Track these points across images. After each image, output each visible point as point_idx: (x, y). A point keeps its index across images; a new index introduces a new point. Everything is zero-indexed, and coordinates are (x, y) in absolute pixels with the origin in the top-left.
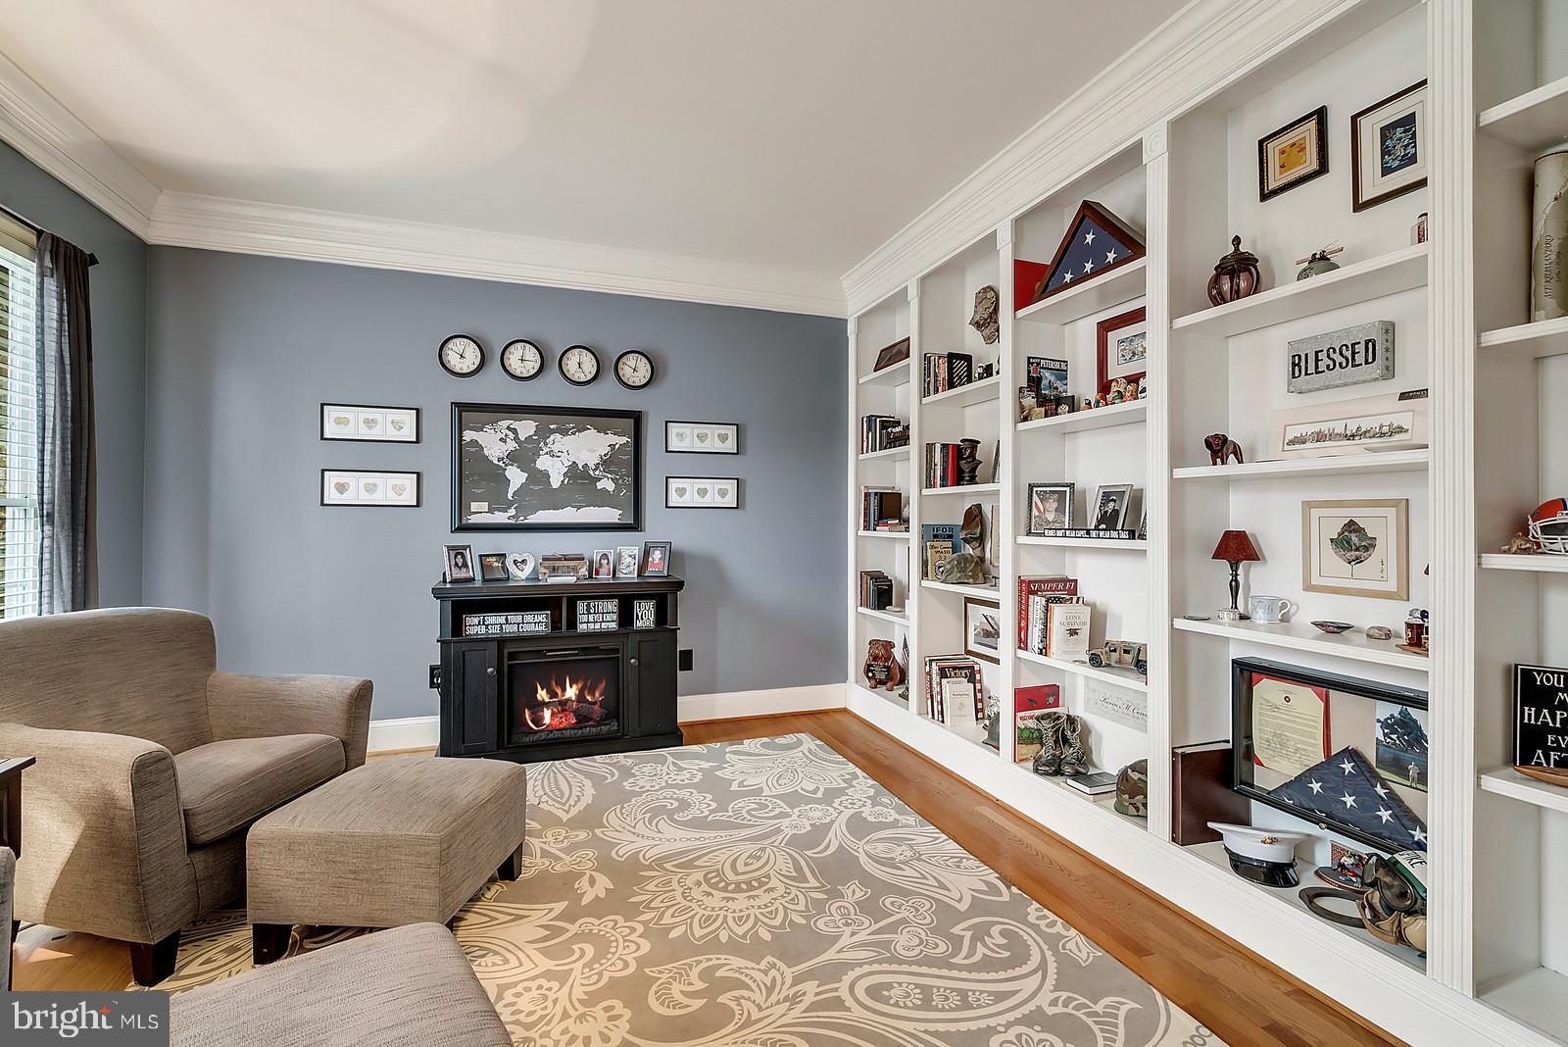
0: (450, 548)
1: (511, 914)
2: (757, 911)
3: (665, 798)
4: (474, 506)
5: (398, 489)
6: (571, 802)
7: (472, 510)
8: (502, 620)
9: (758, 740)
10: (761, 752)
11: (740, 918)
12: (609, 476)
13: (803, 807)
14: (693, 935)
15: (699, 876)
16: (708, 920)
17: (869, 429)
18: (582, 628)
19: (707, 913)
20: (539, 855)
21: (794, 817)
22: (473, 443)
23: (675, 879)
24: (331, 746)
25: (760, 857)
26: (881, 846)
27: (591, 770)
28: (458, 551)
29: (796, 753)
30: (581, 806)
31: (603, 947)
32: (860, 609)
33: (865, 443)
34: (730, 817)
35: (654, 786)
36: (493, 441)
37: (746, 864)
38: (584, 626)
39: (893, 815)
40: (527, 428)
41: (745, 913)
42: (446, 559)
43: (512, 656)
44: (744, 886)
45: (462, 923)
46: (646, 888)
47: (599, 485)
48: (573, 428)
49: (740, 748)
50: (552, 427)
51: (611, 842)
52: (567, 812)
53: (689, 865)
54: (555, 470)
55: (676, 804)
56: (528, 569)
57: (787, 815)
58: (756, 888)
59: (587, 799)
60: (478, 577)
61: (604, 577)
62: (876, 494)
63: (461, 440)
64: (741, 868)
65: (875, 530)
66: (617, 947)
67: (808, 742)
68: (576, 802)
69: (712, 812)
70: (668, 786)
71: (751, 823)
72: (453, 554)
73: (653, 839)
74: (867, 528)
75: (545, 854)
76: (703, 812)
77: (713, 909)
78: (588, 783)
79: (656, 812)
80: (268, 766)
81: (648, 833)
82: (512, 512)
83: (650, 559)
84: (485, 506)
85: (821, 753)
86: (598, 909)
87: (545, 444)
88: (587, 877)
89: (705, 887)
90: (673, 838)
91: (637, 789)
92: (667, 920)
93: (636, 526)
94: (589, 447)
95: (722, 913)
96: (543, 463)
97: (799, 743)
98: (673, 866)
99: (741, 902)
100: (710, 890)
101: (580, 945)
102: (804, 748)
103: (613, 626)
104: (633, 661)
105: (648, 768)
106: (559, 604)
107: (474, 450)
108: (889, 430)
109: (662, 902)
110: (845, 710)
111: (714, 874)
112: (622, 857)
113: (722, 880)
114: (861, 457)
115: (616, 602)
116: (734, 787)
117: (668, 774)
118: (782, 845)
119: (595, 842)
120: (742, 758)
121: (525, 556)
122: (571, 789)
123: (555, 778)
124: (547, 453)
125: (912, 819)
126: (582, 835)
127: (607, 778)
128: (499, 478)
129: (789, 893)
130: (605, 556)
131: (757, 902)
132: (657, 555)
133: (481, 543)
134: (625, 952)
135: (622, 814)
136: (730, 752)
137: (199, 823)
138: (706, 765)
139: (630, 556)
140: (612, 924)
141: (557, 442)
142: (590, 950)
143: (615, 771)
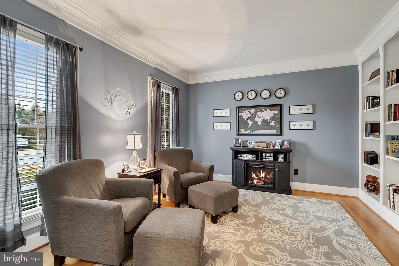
0: (236, 139)
1: (232, 219)
2: (289, 241)
3: (279, 206)
4: (241, 130)
5: (226, 126)
6: (256, 201)
7: (241, 131)
8: (245, 156)
9: (316, 199)
10: (316, 203)
11: (283, 241)
12: (273, 122)
13: (321, 221)
14: (268, 239)
15: (278, 227)
16: (274, 238)
17: (367, 101)
18: (264, 160)
19: (275, 236)
20: (243, 210)
21: (316, 223)
22: (241, 115)
23: (271, 225)
24: (206, 176)
25: (298, 229)
26: (344, 241)
27: (264, 195)
28: (237, 140)
29: (329, 206)
30: (257, 202)
31: (246, 232)
32: (364, 164)
33: (366, 106)
34: (295, 216)
35: (278, 203)
36: (245, 115)
37: (293, 229)
38: (265, 159)
39: (356, 234)
40: (253, 111)
41: (285, 240)
42: (235, 141)
43: (247, 164)
44: (289, 234)
45: (222, 217)
46: (263, 225)
47: (271, 124)
48: (264, 110)
49: (309, 200)
50: (258, 110)
51: (260, 212)
52: (254, 203)
53: (277, 224)
54: (259, 121)
55: (281, 209)
56: (253, 144)
57: (314, 221)
58: (292, 236)
59: (260, 201)
60: (241, 146)
61: (271, 147)
62: (369, 124)
63: (238, 115)
64: (291, 229)
65: (369, 137)
66: (249, 234)
67: (335, 204)
68: (257, 201)
69: (290, 213)
70: (282, 204)
71: (301, 220)
72: (236, 140)
73: (271, 215)
74: (366, 136)
75: (244, 210)
76: (288, 213)
77: (277, 236)
78: (262, 198)
79: (275, 209)
80: (194, 177)
81: (270, 213)
82: (249, 131)
83: (284, 143)
84: (243, 130)
85: (338, 208)
86: (250, 225)
87: (257, 115)
88: (250, 218)
89: (278, 230)
90: (276, 216)
91: (273, 202)
92: (264, 233)
93: (281, 134)
94: (268, 114)
95: (279, 238)
96: (256, 119)
97: (332, 203)
98: (272, 223)
99: (286, 237)
100: (279, 231)
101: (242, 231)
102: (332, 205)
103: (272, 160)
104: (277, 170)
105: (279, 198)
106: (259, 153)
107: (241, 117)
108: (374, 101)
109: (265, 229)
110: (357, 198)
111: (282, 228)
112: (261, 216)
113: (284, 230)
114: (364, 111)
115: (273, 154)
116: (301, 209)
117: (283, 201)
118: (307, 228)
119: (257, 211)
120: (308, 202)
121: (252, 141)
122: (257, 198)
123: (255, 195)
124: (257, 117)
125: (364, 237)
126: (254, 209)
127: (267, 198)
128: (246, 123)
129: (302, 241)
130: (272, 142)
131: (291, 239)
132: (286, 143)
133: (243, 138)
134: (250, 236)
135: (266, 207)
136: (305, 200)
137: (183, 184)
138: (296, 202)
139: (278, 142)
140: (251, 229)
141: (260, 114)
142: (243, 232)
143: (269, 196)
